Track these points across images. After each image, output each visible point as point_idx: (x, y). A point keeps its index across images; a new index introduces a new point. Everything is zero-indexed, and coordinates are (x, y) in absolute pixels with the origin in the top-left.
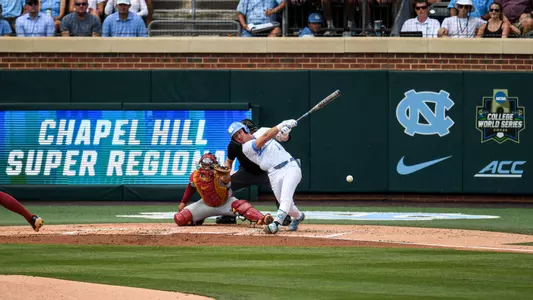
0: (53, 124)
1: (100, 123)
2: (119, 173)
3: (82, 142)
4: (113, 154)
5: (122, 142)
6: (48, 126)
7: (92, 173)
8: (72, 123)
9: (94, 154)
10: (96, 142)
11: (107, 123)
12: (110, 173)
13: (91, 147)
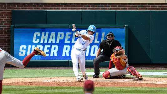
0: (39, 34)
1: (59, 34)
2: (68, 55)
3: (52, 42)
4: (65, 47)
5: (69, 42)
6: (37, 35)
7: (56, 55)
8: (47, 33)
9: (57, 47)
10: (58, 42)
11: (63, 34)
12: (63, 55)
13: (55, 44)
